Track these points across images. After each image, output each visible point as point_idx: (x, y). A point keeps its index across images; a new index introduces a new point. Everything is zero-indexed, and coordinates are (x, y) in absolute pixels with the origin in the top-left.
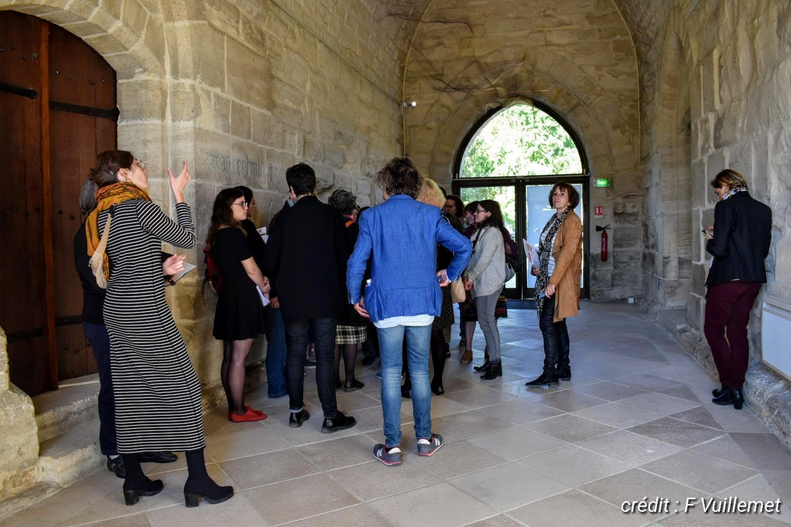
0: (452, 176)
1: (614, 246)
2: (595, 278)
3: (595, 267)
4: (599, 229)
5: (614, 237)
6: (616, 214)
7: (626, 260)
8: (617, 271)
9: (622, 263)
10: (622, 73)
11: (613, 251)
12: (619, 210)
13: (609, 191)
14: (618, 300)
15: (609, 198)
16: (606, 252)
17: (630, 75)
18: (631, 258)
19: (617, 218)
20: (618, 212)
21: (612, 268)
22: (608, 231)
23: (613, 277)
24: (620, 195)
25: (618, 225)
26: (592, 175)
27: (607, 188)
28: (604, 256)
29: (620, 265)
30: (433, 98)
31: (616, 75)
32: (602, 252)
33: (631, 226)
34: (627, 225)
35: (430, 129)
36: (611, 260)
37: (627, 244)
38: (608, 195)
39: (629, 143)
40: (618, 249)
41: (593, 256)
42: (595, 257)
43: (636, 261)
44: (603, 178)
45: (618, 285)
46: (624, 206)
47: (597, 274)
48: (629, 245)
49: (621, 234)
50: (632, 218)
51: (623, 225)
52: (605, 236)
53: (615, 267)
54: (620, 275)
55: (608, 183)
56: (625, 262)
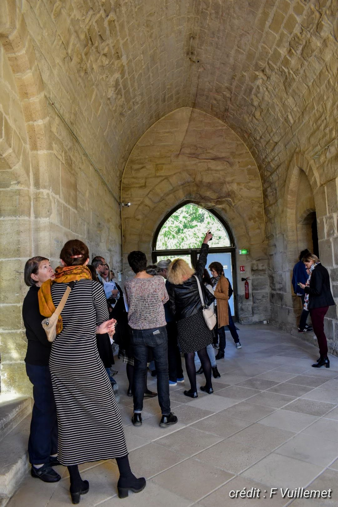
0: (152, 249)
1: (253, 290)
2: (242, 310)
3: (242, 303)
4: (243, 279)
5: (252, 284)
6: (252, 270)
7: (260, 297)
8: (255, 305)
9: (258, 300)
10: (253, 188)
11: (252, 293)
12: (255, 268)
13: (248, 257)
14: (257, 322)
15: (248, 261)
16: (248, 293)
17: (257, 188)
18: (263, 297)
19: (253, 273)
20: (254, 269)
21: (252, 303)
22: (248, 281)
23: (253, 309)
24: (254, 259)
25: (254, 277)
26: (237, 247)
27: (246, 255)
28: (247, 296)
29: (257, 301)
30: (140, 200)
31: (249, 189)
32: (246, 294)
33: (262, 277)
34: (259, 277)
35: (138, 220)
36: (251, 298)
37: (261, 288)
38: (247, 259)
39: (259, 228)
40: (254, 291)
41: (240, 296)
42: (241, 297)
43: (266, 298)
44: (244, 249)
45: (256, 313)
46: (257, 266)
47: (243, 307)
48: (261, 289)
49: (256, 282)
50: (262, 272)
51: (257, 277)
52: (247, 284)
53: (254, 302)
54: (258, 307)
55: (247, 252)
56: (260, 299)
